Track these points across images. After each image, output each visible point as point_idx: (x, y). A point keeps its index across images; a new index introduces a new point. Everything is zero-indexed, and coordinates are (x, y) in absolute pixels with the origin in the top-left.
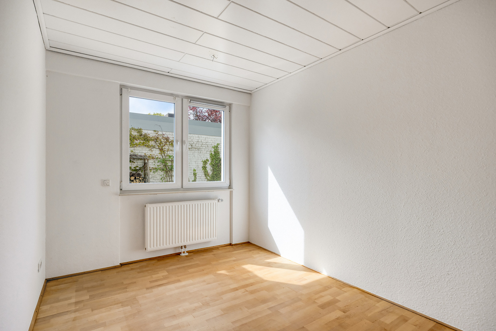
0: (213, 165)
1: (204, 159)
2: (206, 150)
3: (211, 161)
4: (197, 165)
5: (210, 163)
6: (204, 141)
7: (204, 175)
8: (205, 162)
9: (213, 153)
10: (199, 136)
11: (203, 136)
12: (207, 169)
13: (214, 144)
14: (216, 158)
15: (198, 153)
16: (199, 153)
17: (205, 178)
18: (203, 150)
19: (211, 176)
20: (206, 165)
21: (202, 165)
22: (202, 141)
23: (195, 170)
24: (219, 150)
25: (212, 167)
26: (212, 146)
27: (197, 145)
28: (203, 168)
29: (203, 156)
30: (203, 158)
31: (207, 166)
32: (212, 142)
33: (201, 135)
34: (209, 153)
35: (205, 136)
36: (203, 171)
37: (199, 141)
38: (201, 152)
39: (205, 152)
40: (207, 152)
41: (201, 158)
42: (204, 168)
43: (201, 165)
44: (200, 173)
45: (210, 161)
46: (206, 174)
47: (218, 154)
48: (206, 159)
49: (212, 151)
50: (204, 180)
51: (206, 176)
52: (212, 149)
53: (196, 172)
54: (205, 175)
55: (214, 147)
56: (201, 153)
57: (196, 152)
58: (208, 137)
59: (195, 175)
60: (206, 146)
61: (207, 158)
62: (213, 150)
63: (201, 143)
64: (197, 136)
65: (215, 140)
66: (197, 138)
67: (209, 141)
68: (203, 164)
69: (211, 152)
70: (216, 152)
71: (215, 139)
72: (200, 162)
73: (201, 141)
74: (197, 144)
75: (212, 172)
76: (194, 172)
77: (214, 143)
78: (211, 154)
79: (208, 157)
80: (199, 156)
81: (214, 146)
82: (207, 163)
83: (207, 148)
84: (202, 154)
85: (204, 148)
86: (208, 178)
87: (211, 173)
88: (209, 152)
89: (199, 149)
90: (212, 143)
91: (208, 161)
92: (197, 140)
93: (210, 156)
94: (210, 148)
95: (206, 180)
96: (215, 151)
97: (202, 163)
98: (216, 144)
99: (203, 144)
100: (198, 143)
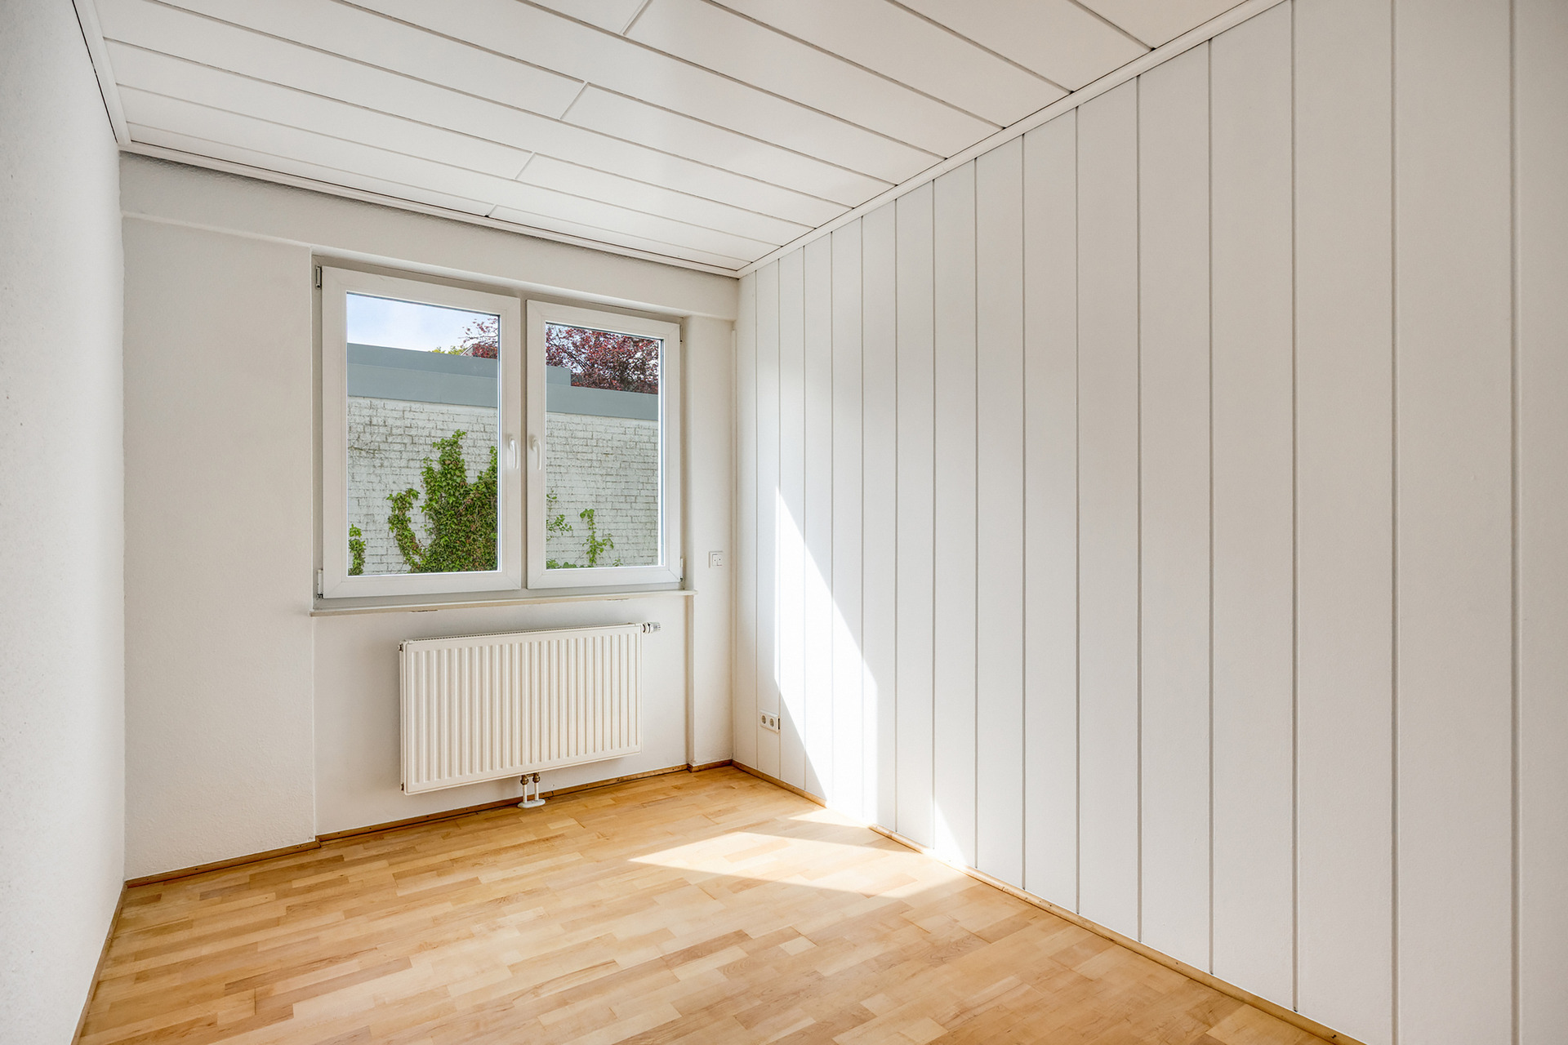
0: (437, 512)
1: (400, 489)
2: (405, 455)
3: (426, 497)
4: (365, 511)
5: (423, 504)
6: (399, 423)
7: (398, 551)
8: (402, 502)
9: (437, 467)
10: (376, 402)
11: (391, 404)
12: (411, 526)
13: (439, 434)
14: (448, 484)
15: (372, 469)
16: (374, 466)
17: (402, 559)
18: (392, 455)
19: (428, 554)
20: (407, 513)
21: (390, 513)
22: (390, 422)
23: (356, 532)
24: (462, 457)
25: (431, 517)
26: (434, 440)
27: (367, 438)
28: (390, 522)
29: (391, 479)
30: (394, 487)
31: (409, 514)
32: (431, 425)
33: (384, 401)
34: (418, 466)
35: (401, 405)
36: (392, 535)
37: (374, 422)
38: (386, 463)
39: (403, 463)
40: (412, 464)
41: (383, 487)
42: (399, 522)
43: (386, 510)
44: (381, 542)
45: (423, 496)
46: (407, 544)
47: (457, 473)
48: (405, 488)
49: (431, 460)
50: (398, 567)
51: (405, 555)
52: (431, 452)
53: (362, 538)
54: (403, 548)
55: (442, 446)
56: (382, 466)
57: (363, 462)
58: (415, 406)
59: (357, 549)
60: (405, 441)
61: (409, 486)
62: (436, 455)
63: (382, 430)
64: (366, 402)
65: (446, 418)
66: (366, 412)
67: (421, 424)
68: (393, 509)
69: (429, 463)
70: (447, 462)
71: (446, 416)
72: (379, 502)
73: (382, 423)
74: (368, 435)
75: (434, 537)
76: (353, 538)
77: (442, 430)
78: (429, 469)
79: (418, 483)
80: (376, 480)
81: (439, 440)
82: (410, 504)
83: (409, 448)
84: (388, 470)
85: (397, 447)
86: (417, 559)
87: (429, 542)
88: (418, 464)
89: (373, 452)
90: (433, 431)
91: (416, 497)
92: (368, 419)
93: (422, 478)
94: (425, 447)
95: (408, 567)
96: (446, 458)
97: (390, 503)
98: (449, 435)
99: (391, 434)
100: (368, 429)
